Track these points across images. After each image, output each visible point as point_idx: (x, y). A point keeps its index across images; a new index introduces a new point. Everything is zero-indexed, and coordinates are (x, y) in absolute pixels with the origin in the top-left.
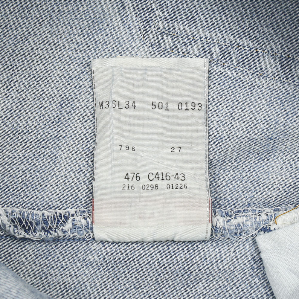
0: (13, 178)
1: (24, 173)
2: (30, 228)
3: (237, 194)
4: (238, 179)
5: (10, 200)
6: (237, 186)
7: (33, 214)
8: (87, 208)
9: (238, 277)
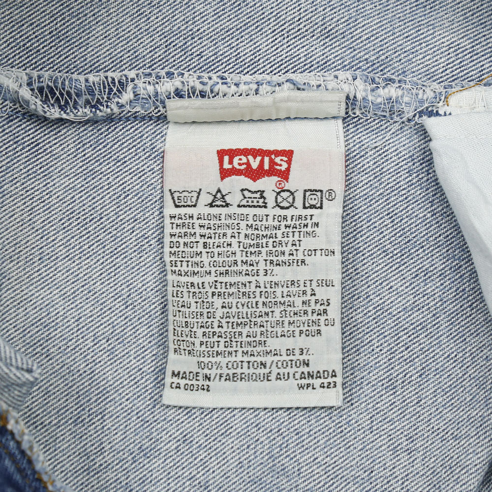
0: (37, 26)
1: (53, 18)
2: (67, 102)
3: (385, 55)
4: (386, 31)
5: (34, 61)
6: (385, 41)
7: (71, 80)
8: (153, 70)
9: (388, 184)
